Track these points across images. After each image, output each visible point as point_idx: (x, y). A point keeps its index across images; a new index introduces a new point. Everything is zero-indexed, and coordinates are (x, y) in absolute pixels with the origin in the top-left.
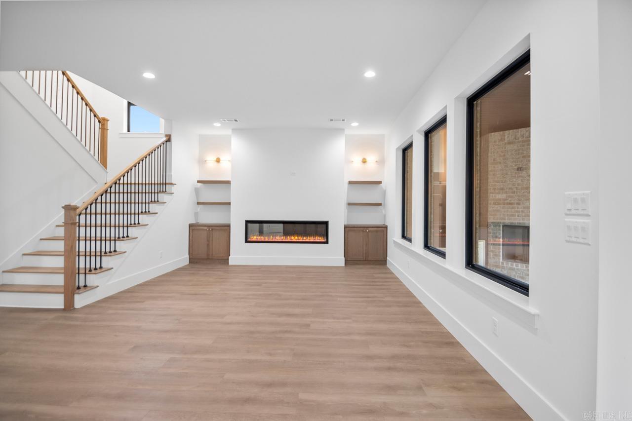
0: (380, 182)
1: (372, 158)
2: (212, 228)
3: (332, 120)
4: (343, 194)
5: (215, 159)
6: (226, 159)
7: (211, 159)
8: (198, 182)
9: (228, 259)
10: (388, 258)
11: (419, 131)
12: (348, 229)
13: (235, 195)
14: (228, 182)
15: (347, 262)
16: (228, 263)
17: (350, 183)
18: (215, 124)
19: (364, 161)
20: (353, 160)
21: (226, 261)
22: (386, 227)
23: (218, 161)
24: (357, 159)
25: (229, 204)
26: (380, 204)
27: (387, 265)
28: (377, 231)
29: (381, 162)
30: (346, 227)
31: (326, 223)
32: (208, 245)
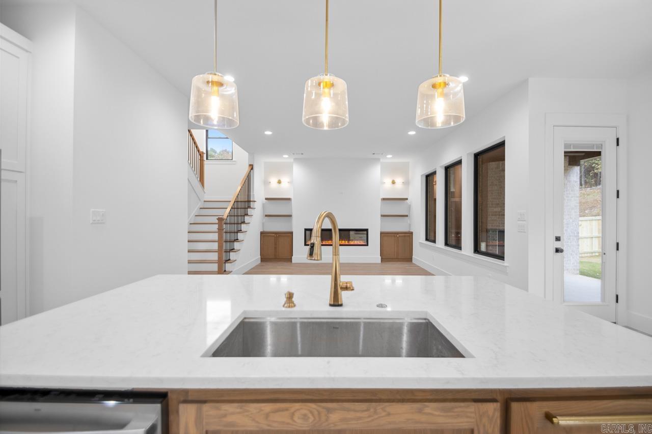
0: (407, 199)
1: (399, 181)
2: (278, 235)
3: (374, 154)
4: (377, 208)
5: (277, 181)
6: (285, 180)
7: (273, 181)
8: (266, 199)
9: (291, 259)
10: (413, 256)
11: (441, 167)
12: (383, 234)
13: (295, 209)
14: (289, 199)
15: (382, 260)
16: (291, 261)
17: (384, 199)
18: (284, 156)
19: (393, 182)
20: (385, 181)
21: (290, 260)
22: (412, 233)
23: (279, 182)
24: (388, 181)
25: (290, 216)
26: (407, 216)
27: (413, 262)
28: (405, 236)
29: (407, 183)
30: (381, 233)
31: (367, 230)
32: (275, 248)
